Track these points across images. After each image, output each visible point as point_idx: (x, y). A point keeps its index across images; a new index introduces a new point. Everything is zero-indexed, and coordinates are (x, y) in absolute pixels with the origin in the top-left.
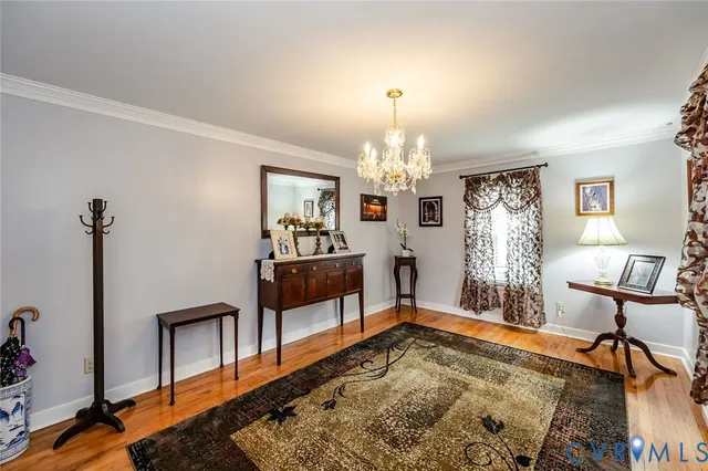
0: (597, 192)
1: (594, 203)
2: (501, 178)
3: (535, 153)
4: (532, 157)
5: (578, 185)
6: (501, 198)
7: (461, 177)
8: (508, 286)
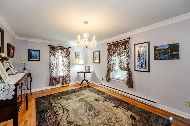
0: (78, 55)
1: (78, 57)
2: (61, 48)
3: (68, 44)
4: (67, 45)
5: (75, 53)
6: (61, 54)
7: (49, 45)
8: (63, 76)
